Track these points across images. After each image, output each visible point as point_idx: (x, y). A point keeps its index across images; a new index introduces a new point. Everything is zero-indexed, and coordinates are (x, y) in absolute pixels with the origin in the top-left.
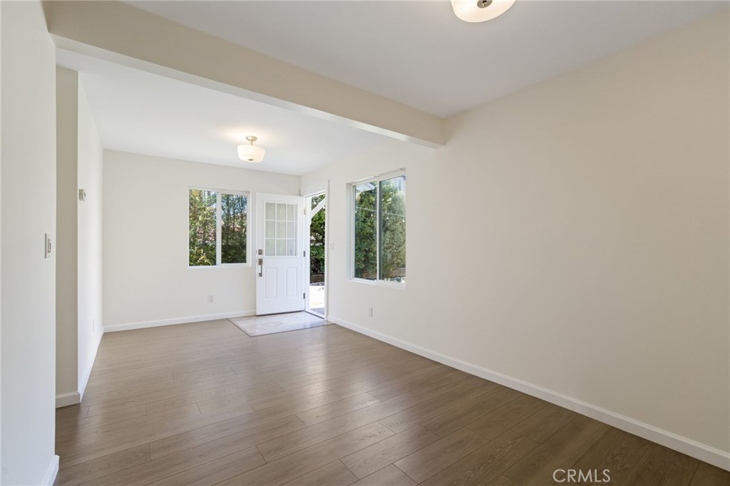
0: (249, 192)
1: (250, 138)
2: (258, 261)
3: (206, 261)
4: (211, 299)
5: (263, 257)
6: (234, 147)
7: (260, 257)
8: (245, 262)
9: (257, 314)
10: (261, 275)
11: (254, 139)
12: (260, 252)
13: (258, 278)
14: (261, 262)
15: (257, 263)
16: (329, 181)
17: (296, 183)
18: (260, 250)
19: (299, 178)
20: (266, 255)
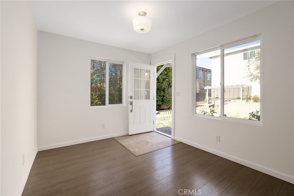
0: (124, 62)
2: (130, 103)
3: (99, 102)
4: (103, 126)
7: (131, 100)
8: (122, 103)
9: (129, 134)
10: (131, 111)
12: (131, 98)
13: (130, 113)
14: (131, 104)
15: (129, 104)
16: (175, 54)
17: (148, 58)
18: (131, 96)
19: (149, 55)
20: (134, 99)
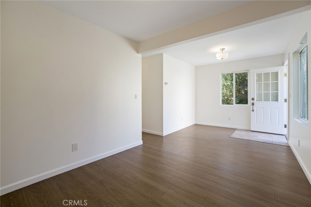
0: (248, 70)
1: (222, 49)
2: (252, 103)
4: (229, 119)
5: (255, 101)
6: (214, 54)
7: (253, 101)
8: (248, 104)
10: (253, 111)
11: (223, 49)
15: (251, 105)
18: (252, 98)
19: (283, 54)
